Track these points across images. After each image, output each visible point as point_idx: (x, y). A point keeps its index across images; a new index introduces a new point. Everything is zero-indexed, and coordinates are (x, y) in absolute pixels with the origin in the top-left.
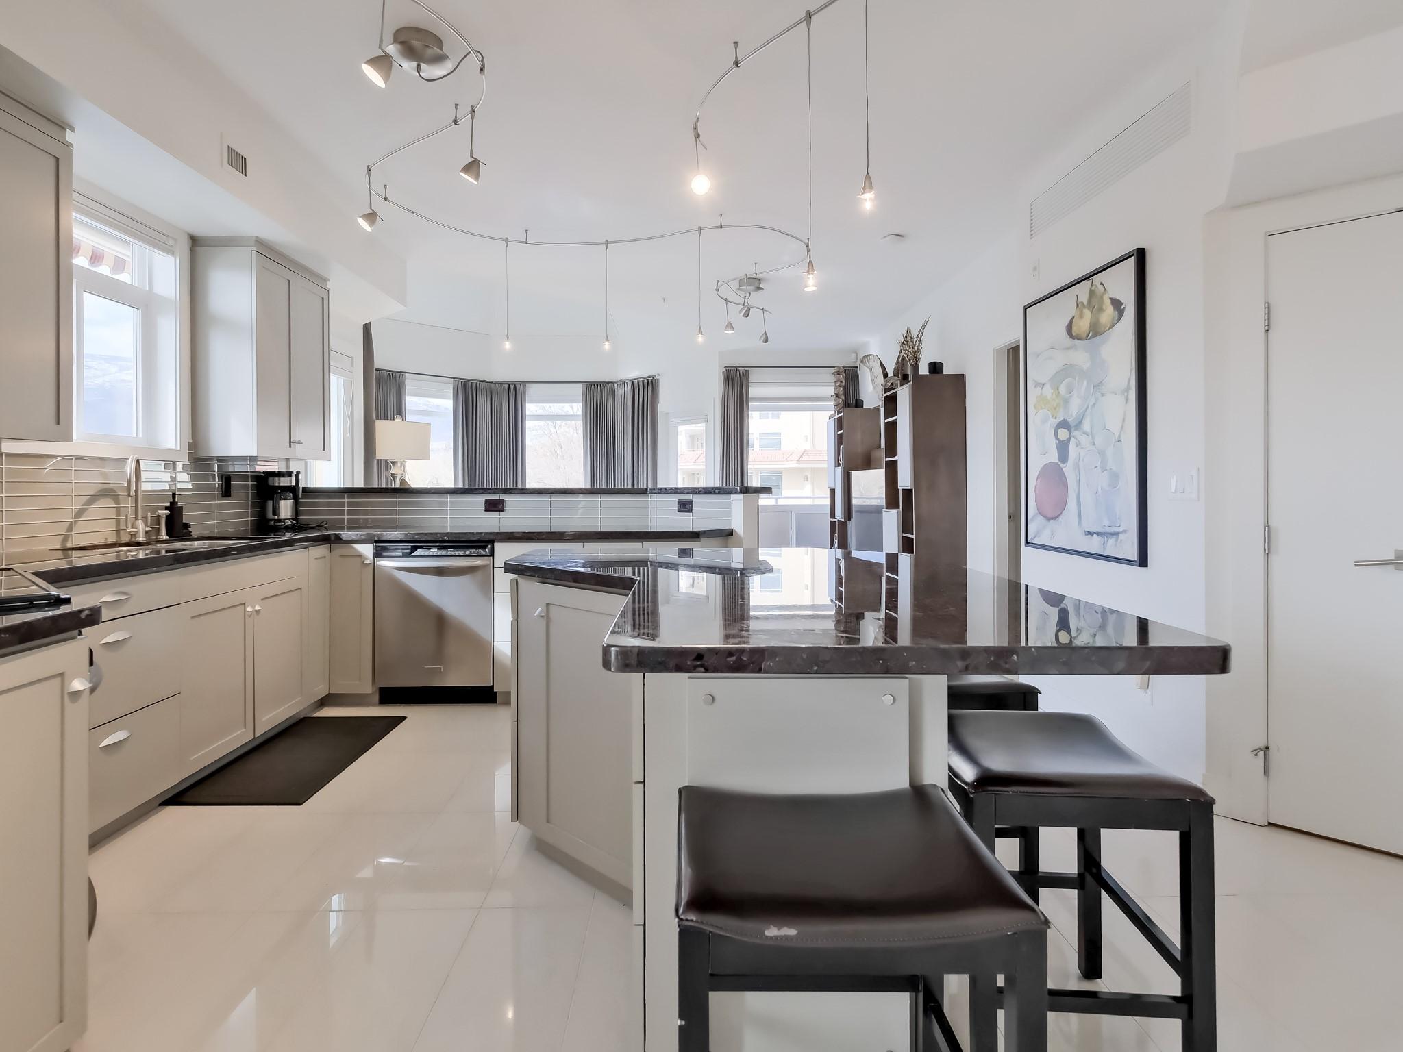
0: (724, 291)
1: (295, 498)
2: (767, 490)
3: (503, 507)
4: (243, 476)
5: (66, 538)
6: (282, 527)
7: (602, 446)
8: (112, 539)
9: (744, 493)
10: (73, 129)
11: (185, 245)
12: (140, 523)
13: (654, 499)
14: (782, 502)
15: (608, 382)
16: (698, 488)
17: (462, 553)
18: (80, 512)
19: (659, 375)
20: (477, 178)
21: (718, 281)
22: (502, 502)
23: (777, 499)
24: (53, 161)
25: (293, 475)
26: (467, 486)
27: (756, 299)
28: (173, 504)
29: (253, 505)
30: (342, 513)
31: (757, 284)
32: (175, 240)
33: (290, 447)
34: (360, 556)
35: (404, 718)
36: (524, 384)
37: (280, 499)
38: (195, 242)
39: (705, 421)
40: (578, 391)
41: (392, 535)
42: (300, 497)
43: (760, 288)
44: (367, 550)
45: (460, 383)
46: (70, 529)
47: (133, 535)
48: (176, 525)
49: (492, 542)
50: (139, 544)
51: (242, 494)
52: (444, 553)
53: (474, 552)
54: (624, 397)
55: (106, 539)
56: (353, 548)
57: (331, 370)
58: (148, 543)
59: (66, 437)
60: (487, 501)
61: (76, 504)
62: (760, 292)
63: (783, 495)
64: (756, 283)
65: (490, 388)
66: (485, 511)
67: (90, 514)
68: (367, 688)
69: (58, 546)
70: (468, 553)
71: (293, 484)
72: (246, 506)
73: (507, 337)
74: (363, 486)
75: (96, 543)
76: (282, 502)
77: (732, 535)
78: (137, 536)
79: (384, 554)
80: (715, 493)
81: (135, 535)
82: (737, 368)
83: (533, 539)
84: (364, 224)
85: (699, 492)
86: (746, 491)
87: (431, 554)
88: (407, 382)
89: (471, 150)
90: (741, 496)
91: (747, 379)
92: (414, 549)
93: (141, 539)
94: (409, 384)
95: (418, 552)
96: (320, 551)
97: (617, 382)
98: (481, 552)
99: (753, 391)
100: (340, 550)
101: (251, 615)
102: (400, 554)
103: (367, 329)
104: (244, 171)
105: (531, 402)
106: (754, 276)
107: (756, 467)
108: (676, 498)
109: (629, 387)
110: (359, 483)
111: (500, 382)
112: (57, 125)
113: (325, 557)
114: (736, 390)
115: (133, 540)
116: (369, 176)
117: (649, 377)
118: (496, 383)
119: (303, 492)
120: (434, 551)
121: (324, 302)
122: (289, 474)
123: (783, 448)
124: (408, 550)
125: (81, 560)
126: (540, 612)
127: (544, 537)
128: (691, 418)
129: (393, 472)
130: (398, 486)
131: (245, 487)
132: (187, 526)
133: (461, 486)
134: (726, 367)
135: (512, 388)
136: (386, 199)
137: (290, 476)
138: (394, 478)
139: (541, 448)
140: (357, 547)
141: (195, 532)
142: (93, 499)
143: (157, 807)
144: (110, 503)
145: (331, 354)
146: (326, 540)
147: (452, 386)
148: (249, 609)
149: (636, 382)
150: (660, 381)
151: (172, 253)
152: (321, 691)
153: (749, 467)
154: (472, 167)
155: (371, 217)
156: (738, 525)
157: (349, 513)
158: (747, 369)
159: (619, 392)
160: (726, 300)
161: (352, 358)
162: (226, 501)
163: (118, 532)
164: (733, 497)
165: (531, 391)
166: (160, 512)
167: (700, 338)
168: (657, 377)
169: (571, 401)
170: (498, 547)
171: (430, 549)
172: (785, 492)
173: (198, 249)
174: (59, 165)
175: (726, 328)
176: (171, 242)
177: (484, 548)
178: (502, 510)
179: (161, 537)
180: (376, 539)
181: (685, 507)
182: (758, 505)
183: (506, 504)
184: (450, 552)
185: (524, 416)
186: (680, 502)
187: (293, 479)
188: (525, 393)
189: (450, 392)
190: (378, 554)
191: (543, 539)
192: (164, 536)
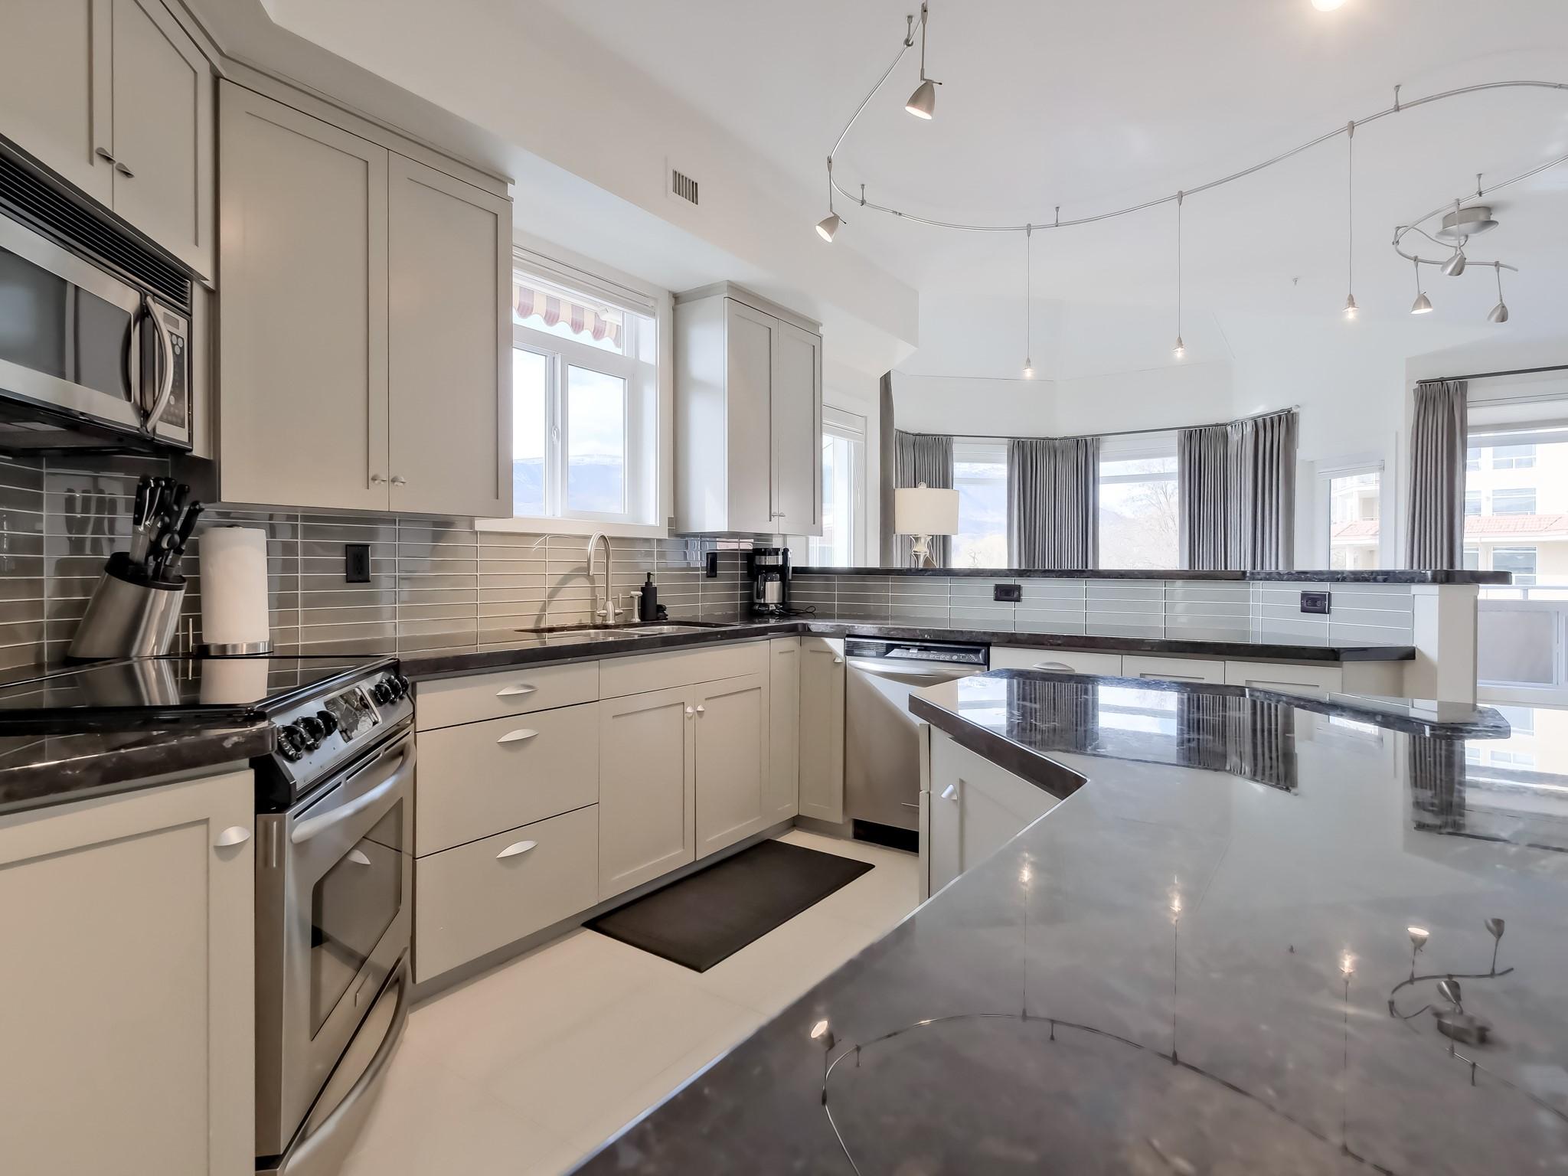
0: (1412, 244)
1: (783, 579)
2: (1500, 577)
3: (1020, 595)
4: (731, 554)
5: (540, 618)
6: (766, 612)
7: (1207, 510)
8: (587, 621)
9: (1441, 582)
10: (513, 182)
11: (666, 304)
12: (610, 605)
13: (1258, 588)
14: (1534, 595)
15: (1217, 425)
16: (1342, 573)
17: (947, 658)
18: (554, 592)
19: (1298, 406)
20: (930, 109)
21: (1398, 228)
22: (1019, 588)
23: (1526, 590)
24: (492, 218)
25: (780, 553)
26: (1023, 568)
27: (1480, 246)
28: (648, 584)
29: (743, 587)
30: (831, 598)
31: (1482, 217)
32: (655, 299)
33: (770, 521)
34: (831, 652)
35: (870, 867)
36: (1096, 438)
37: (765, 581)
38: (677, 298)
39: (1380, 469)
40: (1173, 440)
41: (865, 629)
42: (790, 578)
43: (1489, 223)
44: (837, 645)
45: (1016, 443)
46: (544, 609)
47: (604, 617)
48: (650, 609)
49: (988, 645)
50: (607, 627)
51: (731, 575)
52: (924, 655)
53: (962, 657)
54: (1241, 443)
55: (581, 620)
56: (824, 642)
57: (824, 429)
58: (616, 626)
59: (507, 512)
60: (998, 588)
61: (551, 583)
62: (1490, 233)
63: (1538, 584)
64: (1484, 217)
65: (1054, 447)
66: (996, 600)
67: (565, 594)
68: (835, 815)
69: (531, 626)
70: (955, 658)
71: (780, 563)
72: (734, 587)
73: (1029, 361)
74: (879, 566)
75: (569, 624)
76: (768, 584)
77: (1414, 658)
78: (607, 619)
79: (856, 652)
80: (1375, 580)
81: (605, 616)
82: (1442, 380)
83: (1043, 644)
84: (822, 232)
85: (1344, 580)
86: (1448, 577)
87: (909, 656)
88: (955, 446)
89: (922, 70)
90: (1435, 589)
91: (1464, 396)
92: (890, 648)
93: (611, 622)
94: (957, 448)
95: (895, 653)
96: (788, 643)
97: (1231, 424)
98: (973, 657)
99: (1474, 416)
100: (811, 643)
101: (691, 717)
102: (873, 653)
103: (886, 381)
104: (694, 199)
105: (1107, 460)
106: (1477, 201)
107: (1484, 540)
108: (1297, 589)
109: (1249, 429)
110: (874, 562)
111: (1066, 438)
112: (493, 177)
113: (793, 651)
114: (1442, 416)
115: (604, 622)
116: (830, 169)
117: (1283, 411)
118: (1061, 439)
119: (793, 572)
120: (914, 653)
121: (816, 353)
122: (776, 552)
123: (1539, 510)
124: (883, 650)
125: (553, 641)
126: (951, 794)
127: (1059, 642)
128: (1355, 464)
129: (916, 550)
130: (921, 566)
131: (734, 567)
132: (661, 608)
133: (1015, 566)
134: (1421, 382)
135: (1082, 445)
136: (863, 202)
137: (777, 554)
138: (917, 556)
139: (1147, 522)
140: (828, 641)
141: (671, 614)
142: (567, 578)
143: (578, 927)
144: (583, 583)
145: (823, 411)
146: (792, 630)
147: (1006, 447)
148: (689, 710)
149: (1260, 421)
150: (1301, 417)
151: (653, 315)
152: (789, 810)
153: (1465, 540)
154: (924, 95)
155: (831, 223)
156: (1426, 639)
157: (841, 598)
158: (1461, 383)
159: (1234, 437)
160: (1416, 259)
161: (866, 417)
162: (710, 582)
163: (593, 613)
164: (1416, 589)
165: (1107, 447)
166: (632, 593)
167: (1351, 314)
168: (1294, 410)
169: (1163, 454)
170: (994, 652)
171: (909, 649)
172: (1541, 578)
173: (679, 306)
174: (499, 222)
175: (1416, 306)
176: (651, 303)
177: (977, 652)
178: (1018, 600)
179: (634, 620)
180: (847, 632)
181: (1314, 604)
182: (1476, 601)
183: (1023, 592)
184: (933, 655)
185: (1096, 477)
186: (1305, 596)
187: (780, 557)
188: (1098, 448)
189: (1003, 453)
190: (849, 652)
191: (1059, 645)
192: (637, 620)
